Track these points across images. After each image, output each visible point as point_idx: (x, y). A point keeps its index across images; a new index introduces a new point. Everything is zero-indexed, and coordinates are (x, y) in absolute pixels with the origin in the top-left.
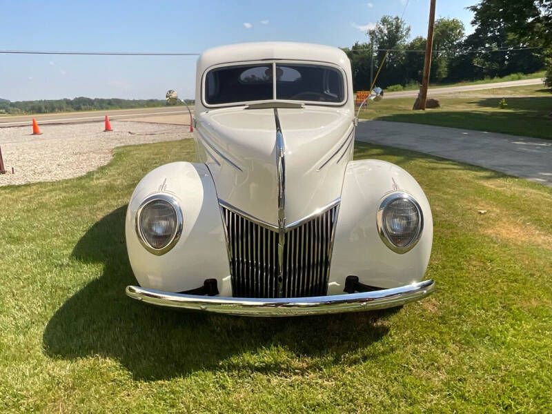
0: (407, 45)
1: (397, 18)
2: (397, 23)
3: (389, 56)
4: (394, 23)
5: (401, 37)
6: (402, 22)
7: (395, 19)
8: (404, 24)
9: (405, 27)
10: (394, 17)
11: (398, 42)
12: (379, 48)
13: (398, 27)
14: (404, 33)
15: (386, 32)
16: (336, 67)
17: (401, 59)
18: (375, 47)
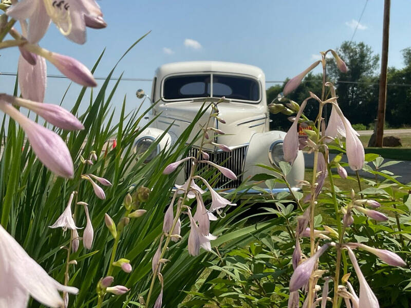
0: (375, 78)
1: (362, 45)
2: (362, 52)
3: (353, 91)
4: (358, 50)
5: (368, 68)
6: (368, 50)
7: (359, 45)
8: (371, 52)
9: (373, 55)
10: (358, 43)
11: (364, 74)
12: (338, 80)
13: (363, 56)
14: (371, 63)
15: (348, 61)
16: (255, 79)
17: (369, 94)
18: (335, 79)
